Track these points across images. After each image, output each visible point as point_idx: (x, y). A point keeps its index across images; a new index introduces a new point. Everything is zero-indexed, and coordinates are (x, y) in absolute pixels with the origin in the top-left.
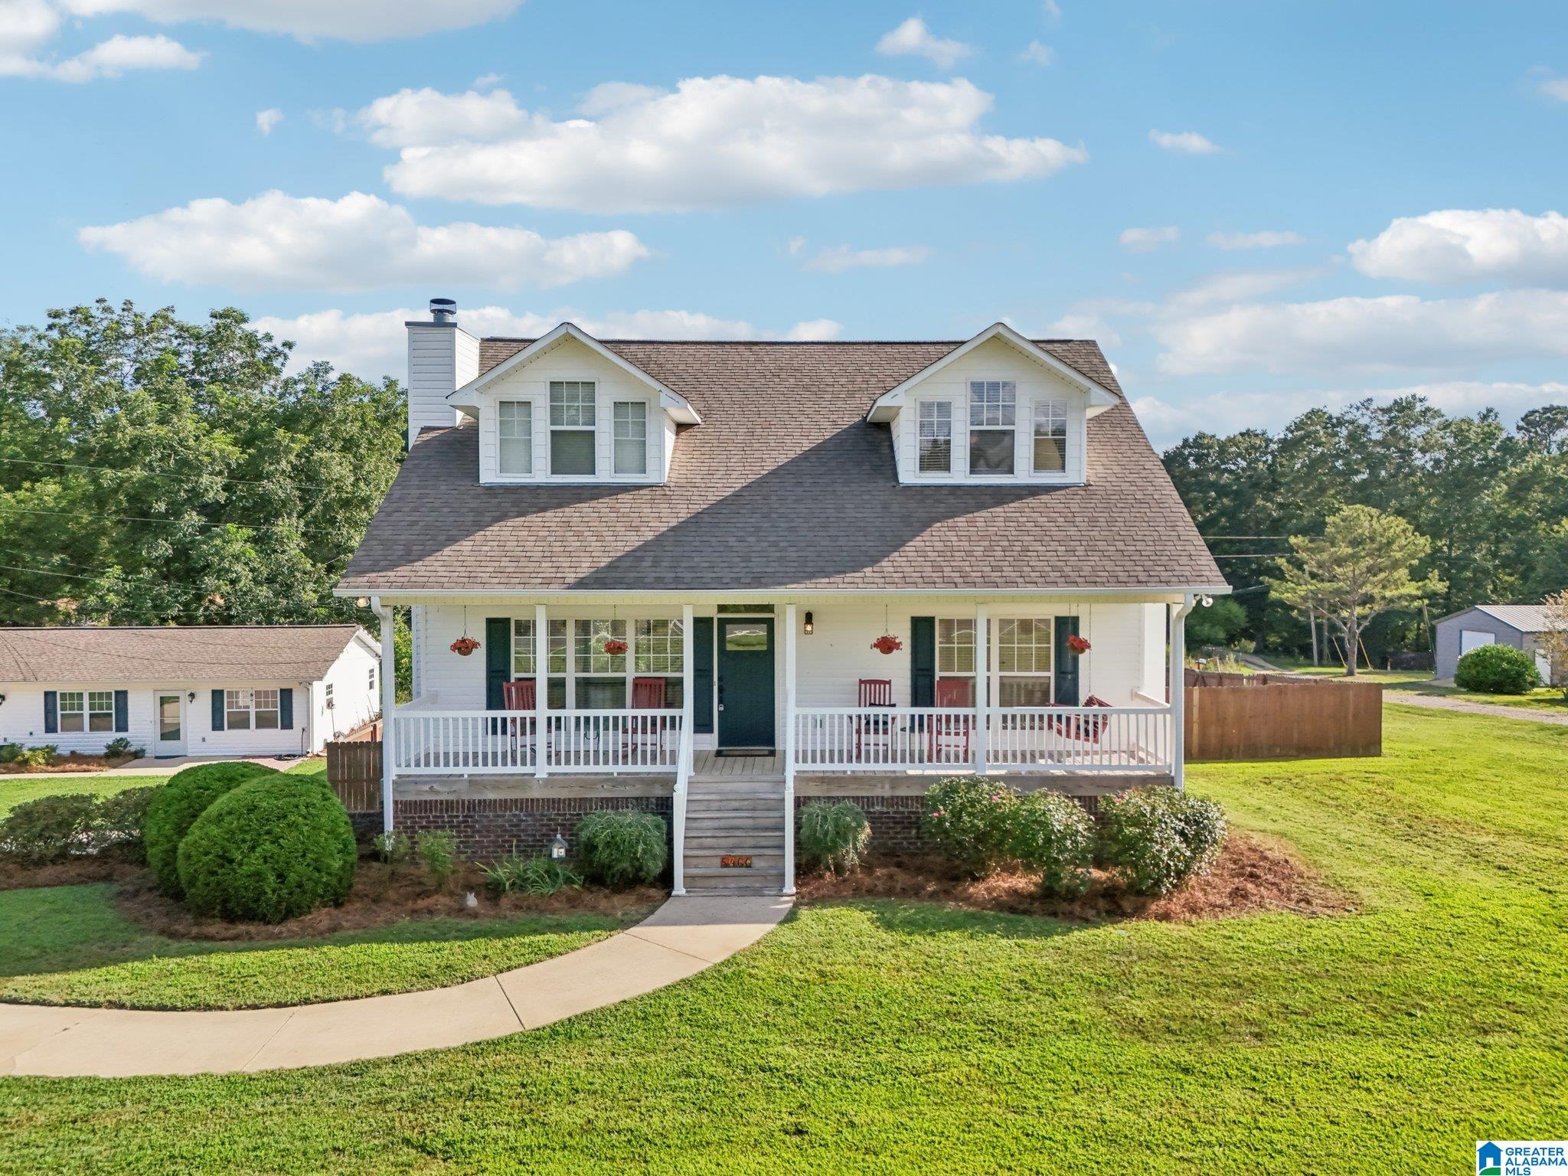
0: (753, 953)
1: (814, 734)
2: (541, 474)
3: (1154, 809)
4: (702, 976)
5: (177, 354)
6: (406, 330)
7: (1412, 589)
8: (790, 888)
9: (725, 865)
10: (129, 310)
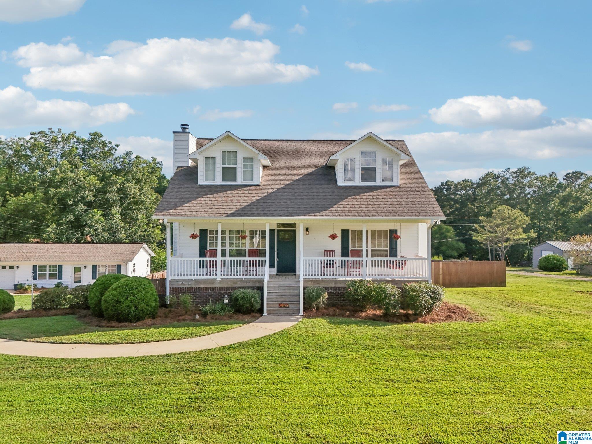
0: (290, 329)
1: (309, 269)
2: (219, 181)
3: (420, 287)
4: (275, 334)
5: (77, 148)
6: (173, 134)
7: (524, 236)
8: (301, 313)
9: (281, 307)
10: (60, 132)
